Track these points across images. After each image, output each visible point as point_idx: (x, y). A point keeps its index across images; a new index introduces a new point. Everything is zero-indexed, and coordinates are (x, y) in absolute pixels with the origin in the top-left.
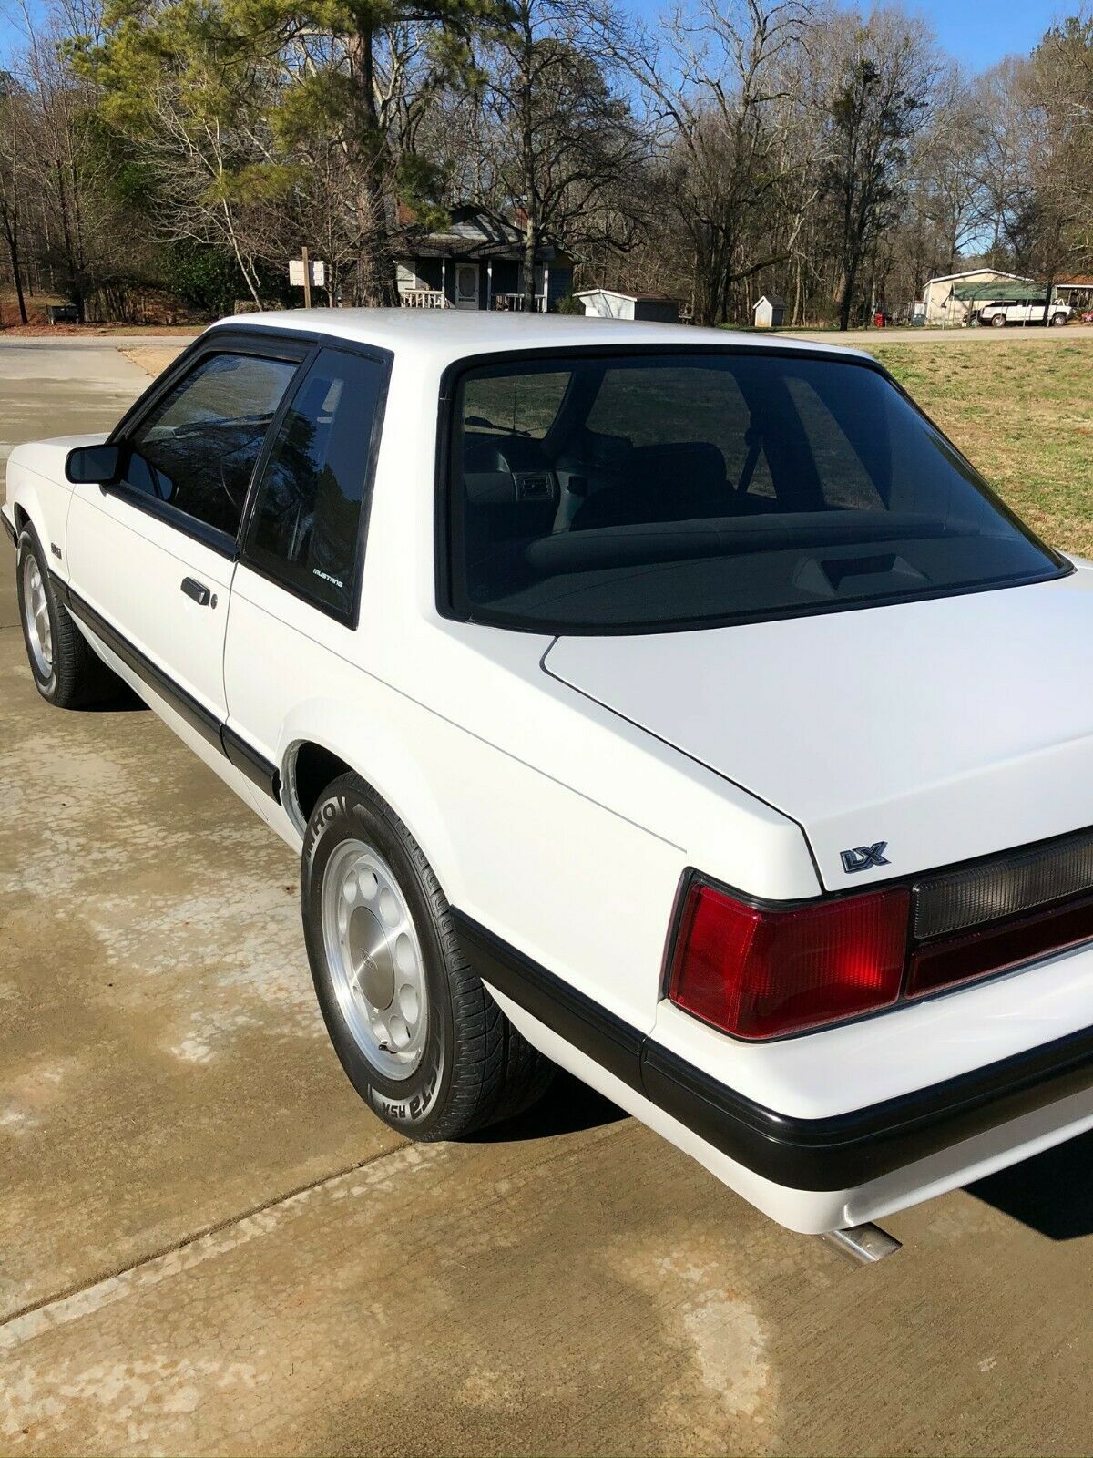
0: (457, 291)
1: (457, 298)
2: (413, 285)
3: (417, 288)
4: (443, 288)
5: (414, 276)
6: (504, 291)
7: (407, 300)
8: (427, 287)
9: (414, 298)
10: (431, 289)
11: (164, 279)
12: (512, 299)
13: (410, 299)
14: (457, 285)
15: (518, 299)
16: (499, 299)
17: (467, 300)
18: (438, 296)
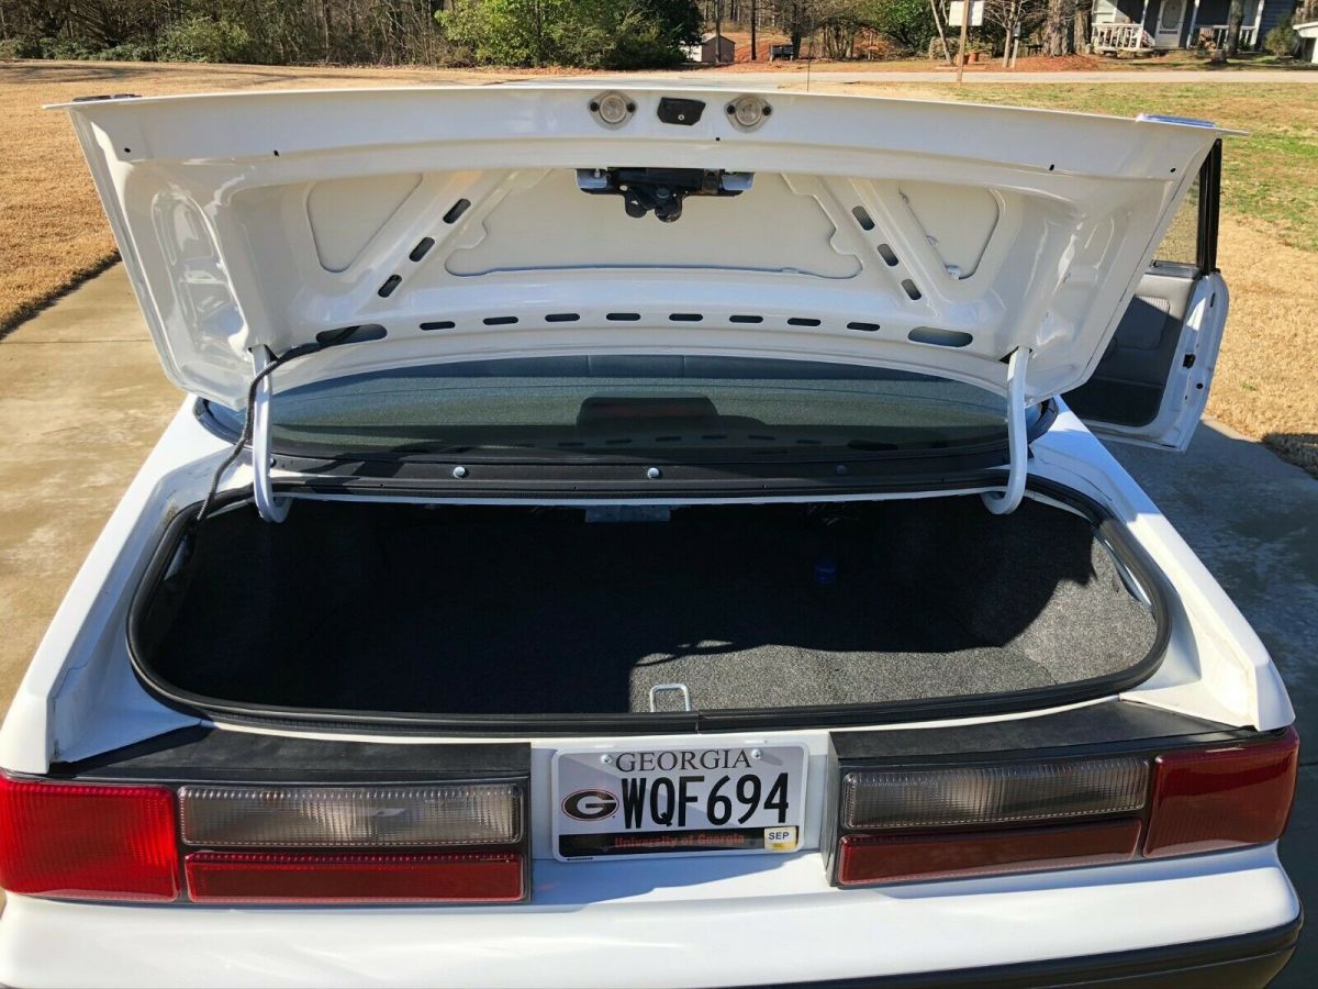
0: (1159, 23)
1: (1158, 30)
2: (1112, 18)
3: (1117, 20)
4: (1143, 22)
5: (1115, 9)
6: (1208, 23)
7: (1102, 34)
8: (1127, 18)
9: (1110, 32)
10: (1131, 22)
11: (873, 18)
12: (1217, 31)
13: (1106, 32)
14: (1160, 16)
15: (1224, 31)
16: (1202, 31)
17: (1169, 33)
18: (1136, 29)
